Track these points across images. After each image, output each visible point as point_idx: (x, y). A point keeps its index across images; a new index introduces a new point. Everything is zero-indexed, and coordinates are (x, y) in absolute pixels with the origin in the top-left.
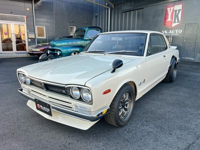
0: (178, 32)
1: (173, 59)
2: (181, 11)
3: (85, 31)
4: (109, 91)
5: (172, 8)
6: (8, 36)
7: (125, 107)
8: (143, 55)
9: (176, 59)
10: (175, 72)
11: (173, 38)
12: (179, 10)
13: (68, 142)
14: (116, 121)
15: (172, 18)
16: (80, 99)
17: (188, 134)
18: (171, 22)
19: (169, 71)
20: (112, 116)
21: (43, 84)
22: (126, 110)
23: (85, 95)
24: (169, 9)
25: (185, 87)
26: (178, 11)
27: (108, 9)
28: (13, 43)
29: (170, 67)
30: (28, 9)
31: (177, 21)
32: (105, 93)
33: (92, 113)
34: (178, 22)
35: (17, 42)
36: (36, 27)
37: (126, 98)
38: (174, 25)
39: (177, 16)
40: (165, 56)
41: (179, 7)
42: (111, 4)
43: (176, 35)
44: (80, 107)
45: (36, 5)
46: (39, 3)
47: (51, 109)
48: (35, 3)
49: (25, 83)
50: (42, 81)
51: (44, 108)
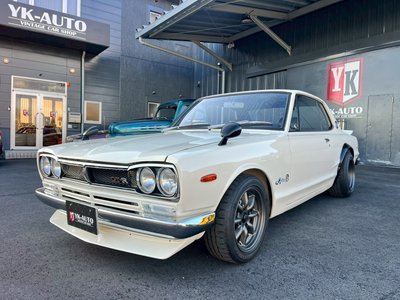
0: (355, 112)
1: (346, 150)
2: (358, 74)
3: (175, 108)
4: (213, 178)
5: (341, 69)
6: (30, 119)
7: (249, 224)
8: (283, 129)
9: (351, 150)
10: (352, 177)
11: (346, 122)
12: (355, 72)
13: (127, 287)
14: (228, 246)
15: (341, 85)
16: (157, 192)
17: (381, 279)
18: (341, 94)
19: (339, 172)
20: (221, 235)
21: (85, 169)
22: (250, 230)
23: (165, 182)
24: (334, 70)
25: (374, 205)
26: (352, 74)
27: (221, 73)
28: (37, 131)
29: (341, 165)
30: (72, 71)
31: (351, 91)
32: (205, 180)
33: (178, 220)
34: (354, 92)
35: (45, 132)
36: (85, 103)
37: (249, 204)
38: (346, 98)
39: (350, 82)
40: (328, 140)
41: (353, 66)
42: (227, 63)
43: (351, 116)
44: (155, 208)
45: (88, 64)
46: (94, 60)
47: (97, 218)
48: (87, 60)
49: (51, 175)
50: (84, 164)
51: (84, 218)
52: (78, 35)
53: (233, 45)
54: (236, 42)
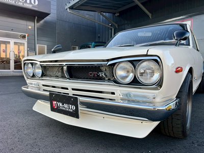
6: (6, 55)
16: (135, 82)
21: (65, 68)
27: (111, 29)
28: (11, 61)
30: (30, 27)
32: (177, 72)
33: (157, 105)
35: (15, 62)
36: (37, 46)
42: (115, 24)
45: (39, 24)
46: (42, 22)
47: (79, 106)
48: (38, 21)
49: (33, 76)
50: (64, 64)
51: (66, 106)
52: (33, 6)
53: (118, 14)
54: (120, 12)
